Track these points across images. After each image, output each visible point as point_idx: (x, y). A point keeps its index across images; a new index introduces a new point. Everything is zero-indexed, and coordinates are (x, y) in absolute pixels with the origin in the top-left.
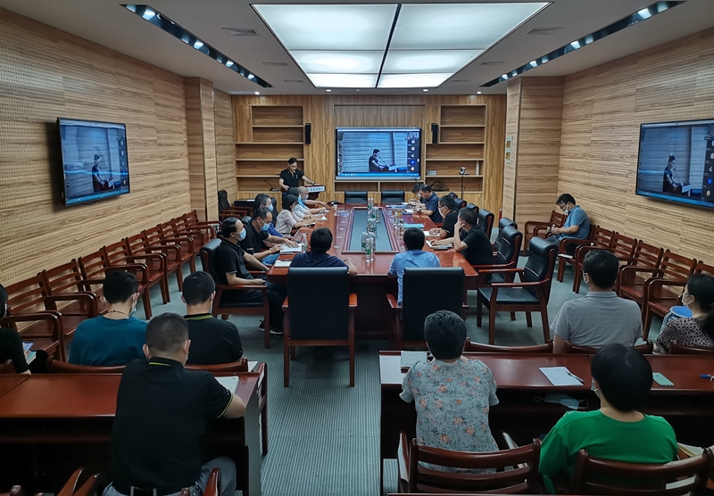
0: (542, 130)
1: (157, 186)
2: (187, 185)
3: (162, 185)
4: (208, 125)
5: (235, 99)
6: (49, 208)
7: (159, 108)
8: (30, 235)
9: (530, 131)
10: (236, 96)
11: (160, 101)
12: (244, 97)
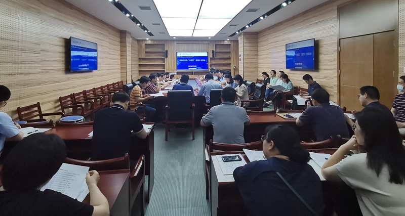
0: (251, 50)
1: (108, 70)
2: (119, 71)
3: (110, 69)
4: (129, 49)
5: (138, 41)
6: (63, 72)
7: (110, 40)
8: (55, 82)
9: (247, 50)
10: (139, 40)
11: (111, 38)
12: (142, 40)
